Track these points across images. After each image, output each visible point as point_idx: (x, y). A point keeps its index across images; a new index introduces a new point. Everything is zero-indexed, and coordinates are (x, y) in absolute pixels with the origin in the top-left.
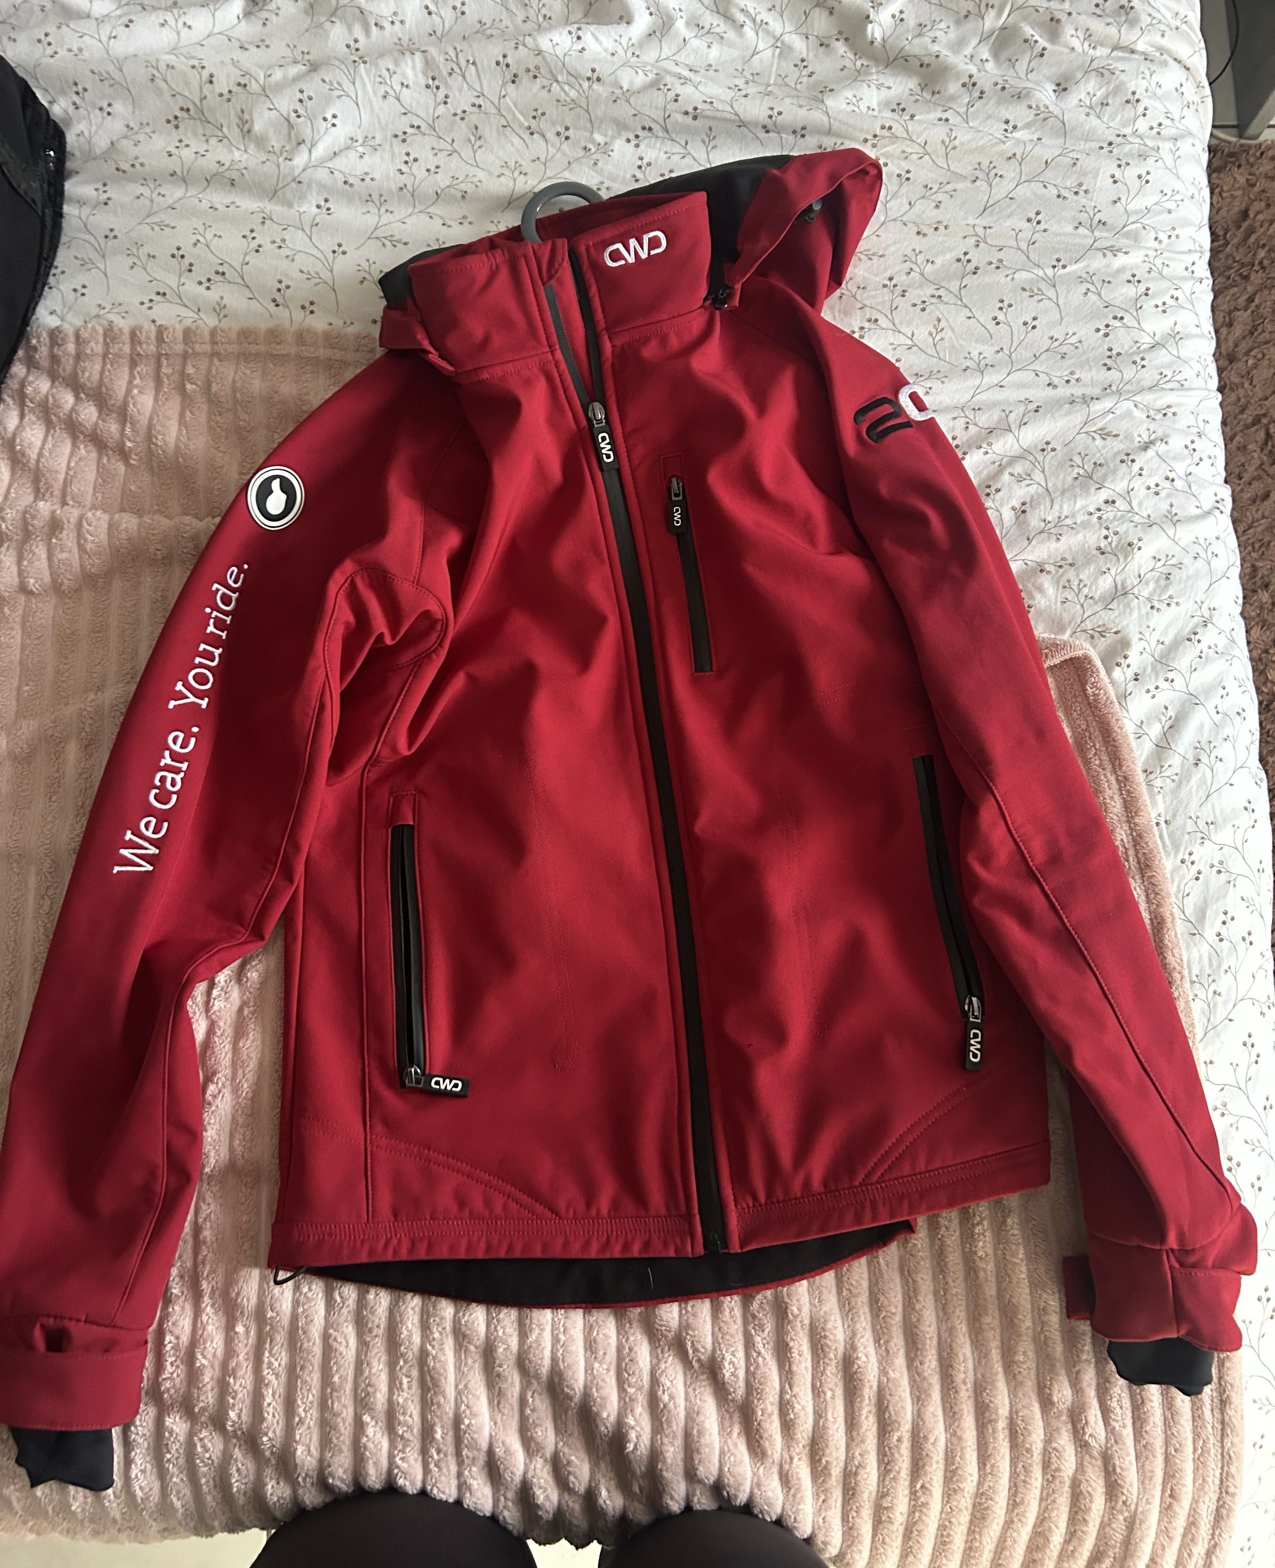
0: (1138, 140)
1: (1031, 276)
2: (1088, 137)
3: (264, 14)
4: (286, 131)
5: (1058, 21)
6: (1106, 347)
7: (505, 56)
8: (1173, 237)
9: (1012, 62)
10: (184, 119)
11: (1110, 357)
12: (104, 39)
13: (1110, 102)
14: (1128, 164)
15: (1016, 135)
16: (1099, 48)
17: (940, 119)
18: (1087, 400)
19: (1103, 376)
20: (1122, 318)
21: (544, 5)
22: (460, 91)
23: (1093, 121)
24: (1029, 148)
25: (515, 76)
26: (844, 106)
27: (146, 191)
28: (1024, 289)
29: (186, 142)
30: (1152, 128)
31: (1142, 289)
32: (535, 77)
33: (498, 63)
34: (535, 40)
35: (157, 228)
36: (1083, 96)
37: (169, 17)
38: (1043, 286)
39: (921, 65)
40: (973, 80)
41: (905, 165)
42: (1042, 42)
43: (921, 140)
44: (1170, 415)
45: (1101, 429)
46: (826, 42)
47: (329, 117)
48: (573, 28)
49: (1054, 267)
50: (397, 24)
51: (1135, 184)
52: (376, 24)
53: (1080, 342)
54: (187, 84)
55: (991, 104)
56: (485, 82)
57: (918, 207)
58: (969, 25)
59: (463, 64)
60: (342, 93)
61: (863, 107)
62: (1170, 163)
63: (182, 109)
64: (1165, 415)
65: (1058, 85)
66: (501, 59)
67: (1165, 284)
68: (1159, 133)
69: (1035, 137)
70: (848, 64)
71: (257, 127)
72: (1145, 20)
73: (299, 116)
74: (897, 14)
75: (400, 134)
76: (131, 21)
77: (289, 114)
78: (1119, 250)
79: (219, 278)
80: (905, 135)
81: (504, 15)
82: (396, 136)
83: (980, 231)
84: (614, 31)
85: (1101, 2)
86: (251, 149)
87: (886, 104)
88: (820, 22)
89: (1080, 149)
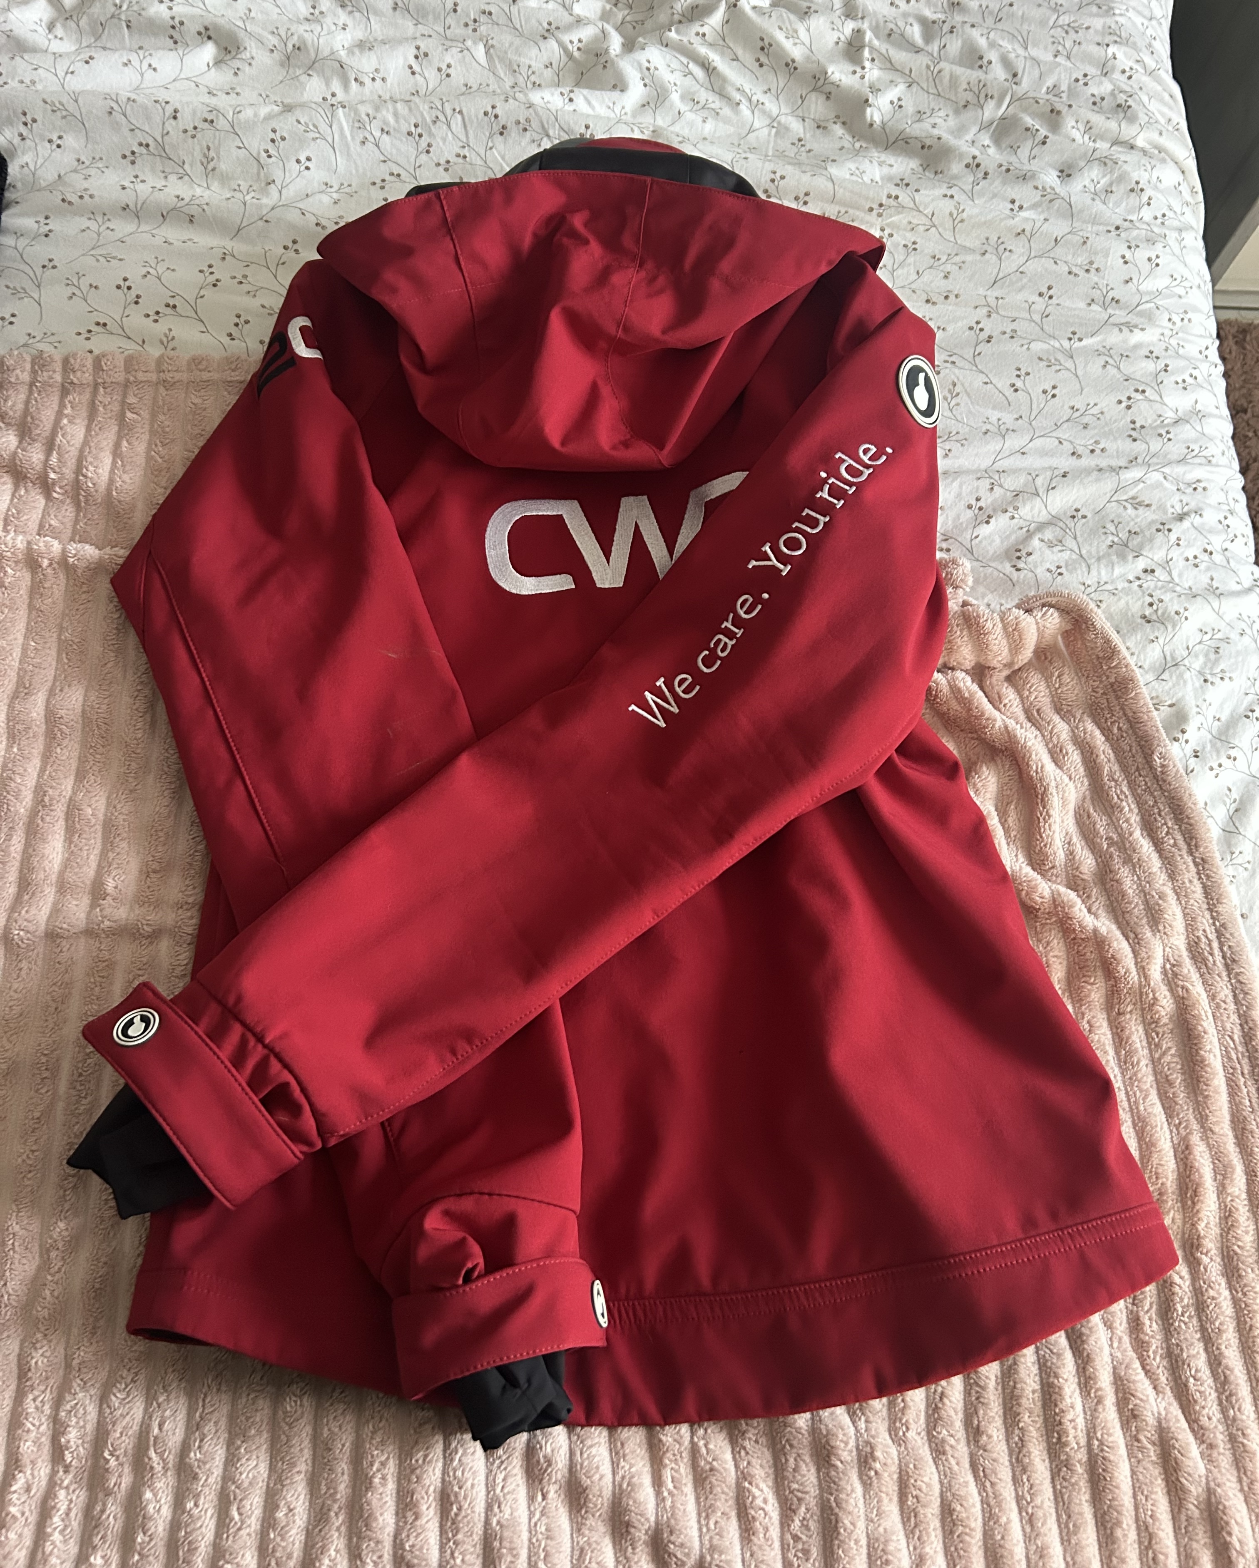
0: (1145, 226)
1: (1045, 346)
2: (1095, 220)
3: (236, 64)
4: (255, 171)
5: (1059, 113)
6: (1129, 420)
7: (493, 107)
8: (1186, 321)
9: (1014, 149)
10: (141, 154)
11: (1134, 429)
12: (61, 74)
13: (1114, 189)
14: (1138, 246)
15: (1023, 214)
16: (1099, 141)
17: (945, 196)
18: (1116, 470)
19: (1127, 446)
20: (1144, 391)
21: (533, 73)
22: (444, 140)
23: (1098, 206)
24: (1038, 225)
25: (504, 127)
26: (848, 176)
27: (93, 225)
28: (1040, 359)
29: (141, 177)
30: (1156, 218)
31: (1161, 365)
32: (525, 130)
33: (486, 114)
34: (526, 95)
35: (102, 259)
36: (1087, 182)
37: (134, 57)
38: (1060, 356)
39: (923, 147)
40: (977, 161)
41: (910, 237)
42: (1043, 132)
43: (928, 211)
44: (1200, 489)
45: (1133, 498)
46: (822, 124)
47: (303, 159)
48: (565, 91)
49: (1070, 339)
50: (378, 81)
51: (1146, 267)
52: (356, 80)
53: (1102, 413)
54: (148, 118)
55: (996, 184)
56: (471, 132)
57: (926, 277)
58: (969, 114)
59: (449, 112)
60: (318, 135)
61: (867, 179)
62: (1177, 251)
63: (141, 144)
64: (1195, 489)
65: (1062, 171)
66: (489, 109)
67: (1182, 363)
68: (1163, 223)
69: (1042, 217)
70: (847, 145)
71: (223, 166)
72: (1142, 118)
73: (270, 156)
74: (896, 101)
75: (378, 181)
76: (91, 58)
77: (259, 153)
78: (1136, 326)
79: (169, 311)
80: (912, 205)
81: (492, 80)
82: (374, 184)
83: (992, 301)
84: (609, 96)
85: (1098, 100)
86: (215, 186)
87: (889, 179)
88: (817, 106)
89: (1089, 230)
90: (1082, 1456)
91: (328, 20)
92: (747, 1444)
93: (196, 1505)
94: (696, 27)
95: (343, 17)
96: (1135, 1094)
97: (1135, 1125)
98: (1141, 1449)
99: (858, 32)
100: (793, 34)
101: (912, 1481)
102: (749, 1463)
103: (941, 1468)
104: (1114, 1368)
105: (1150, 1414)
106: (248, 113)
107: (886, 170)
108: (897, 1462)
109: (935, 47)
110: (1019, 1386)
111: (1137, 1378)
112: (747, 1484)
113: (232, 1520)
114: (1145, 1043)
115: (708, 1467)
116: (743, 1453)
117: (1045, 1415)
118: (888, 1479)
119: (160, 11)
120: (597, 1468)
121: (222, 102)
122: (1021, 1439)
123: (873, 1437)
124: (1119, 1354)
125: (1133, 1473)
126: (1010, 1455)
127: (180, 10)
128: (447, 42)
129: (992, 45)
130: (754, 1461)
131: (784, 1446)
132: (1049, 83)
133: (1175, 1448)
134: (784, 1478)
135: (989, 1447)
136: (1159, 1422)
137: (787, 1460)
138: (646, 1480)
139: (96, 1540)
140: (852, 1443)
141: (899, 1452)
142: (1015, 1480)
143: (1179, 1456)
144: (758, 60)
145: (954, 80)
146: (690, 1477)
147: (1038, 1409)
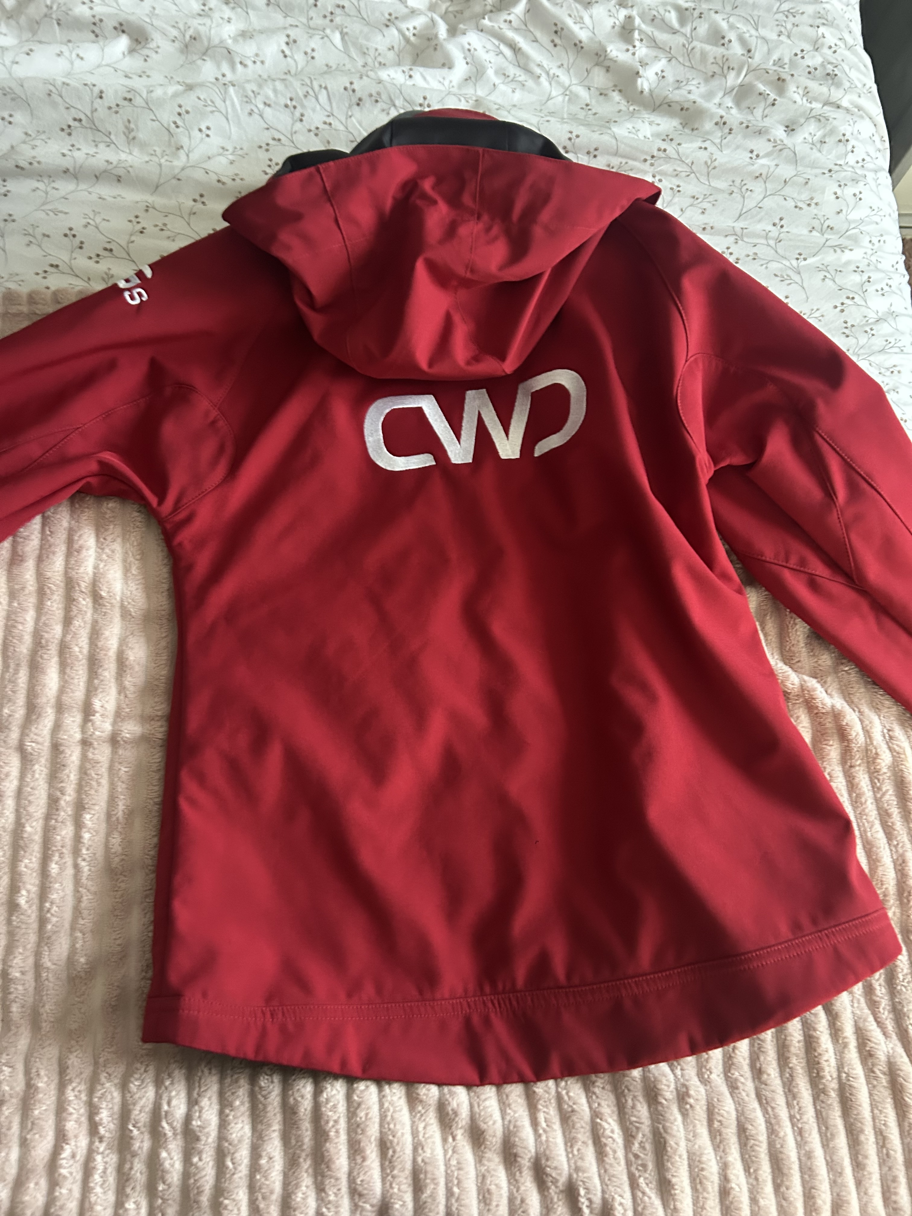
0: (850, 169)
1: (779, 265)
2: (813, 165)
3: (145, 52)
4: (167, 138)
5: (784, 80)
6: (842, 320)
7: (351, 84)
8: (882, 242)
9: (751, 110)
10: (76, 128)
11: (846, 328)
12: (7, 63)
13: (827, 140)
14: (846, 185)
15: (760, 161)
16: (814, 103)
17: (701, 148)
20: (853, 298)
21: (379, 54)
22: (314, 110)
23: (815, 154)
24: (772, 170)
25: (360, 99)
26: (627, 134)
27: (40, 185)
28: (776, 275)
29: (77, 146)
30: (858, 162)
31: (865, 277)
32: (377, 101)
33: (345, 89)
34: (376, 73)
35: (51, 214)
36: (806, 135)
37: (64, 49)
38: (791, 273)
39: (682, 109)
40: (724, 120)
41: (677, 181)
42: (773, 96)
43: (688, 161)
44: (896, 372)
46: (604, 92)
47: (204, 129)
48: (406, 69)
49: (797, 259)
50: (258, 63)
51: (851, 201)
52: (241, 63)
53: (822, 316)
54: (80, 98)
55: (738, 138)
56: (334, 105)
57: (688, 213)
58: (715, 83)
59: (316, 88)
60: (214, 109)
61: (641, 137)
62: (874, 187)
63: (75, 120)
64: (892, 372)
65: (787, 127)
66: (348, 85)
67: (881, 275)
68: (863, 166)
69: (774, 163)
70: (624, 108)
71: (141, 136)
72: (847, 85)
73: (177, 127)
74: (660, 73)
75: (264, 145)
76: (31, 50)
77: (169, 125)
78: (846, 248)
79: (107, 254)
80: (676, 156)
81: (347, 61)
82: (260, 147)
83: (738, 231)
84: (438, 73)
85: (813, 70)
86: (136, 152)
87: (657, 135)
88: (599, 78)
89: (810, 173)
90: (834, 1085)
91: (216, 15)
92: (597, 1090)
93: (200, 1160)
94: (504, 16)
95: (227, 12)
96: (864, 824)
97: (864, 847)
98: (876, 1078)
99: (629, 18)
100: (580, 21)
101: (716, 1110)
102: (599, 1104)
103: (736, 1099)
104: (855, 1022)
105: (881, 1053)
106: (159, 92)
107: (655, 128)
108: (705, 1097)
109: (687, 30)
110: (788, 1038)
111: (871, 1028)
112: (598, 1120)
113: (227, 1168)
114: (870, 788)
115: (570, 1109)
116: (594, 1097)
117: (807, 1057)
118: (699, 1110)
119: (82, 11)
120: (491, 1116)
121: (137, 83)
122: (791, 1076)
123: (687, 1081)
124: (858, 1012)
125: (871, 1095)
126: (784, 1087)
127: (99, 9)
128: (311, 30)
129: (732, 27)
130: (603, 1103)
131: (623, 1091)
132: (775, 57)
133: (899, 1076)
134: (625, 1113)
135: (768, 1082)
136: (889, 1057)
137: (626, 1101)
138: (526, 1122)
139: (128, 1190)
140: (673, 1086)
141: (706, 1090)
142: (789, 1105)
143: (903, 1082)
144: (553, 41)
145: (704, 55)
146: (558, 1117)
147: (802, 1053)
